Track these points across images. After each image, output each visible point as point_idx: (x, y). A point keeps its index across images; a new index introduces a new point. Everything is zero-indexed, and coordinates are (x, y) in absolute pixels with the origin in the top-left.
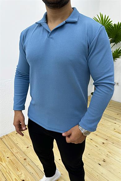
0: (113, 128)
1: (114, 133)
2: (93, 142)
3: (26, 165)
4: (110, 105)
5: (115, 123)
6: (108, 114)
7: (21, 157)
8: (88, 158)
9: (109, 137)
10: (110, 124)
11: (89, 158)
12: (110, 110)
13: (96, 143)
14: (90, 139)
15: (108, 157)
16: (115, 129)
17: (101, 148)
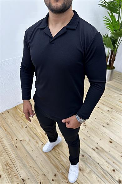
0: (118, 99)
1: (119, 103)
2: (99, 110)
5: (121, 95)
6: (116, 86)
9: (114, 106)
10: (116, 95)
13: (102, 110)
14: (97, 107)
15: (111, 122)
16: (120, 100)
17: (107, 115)
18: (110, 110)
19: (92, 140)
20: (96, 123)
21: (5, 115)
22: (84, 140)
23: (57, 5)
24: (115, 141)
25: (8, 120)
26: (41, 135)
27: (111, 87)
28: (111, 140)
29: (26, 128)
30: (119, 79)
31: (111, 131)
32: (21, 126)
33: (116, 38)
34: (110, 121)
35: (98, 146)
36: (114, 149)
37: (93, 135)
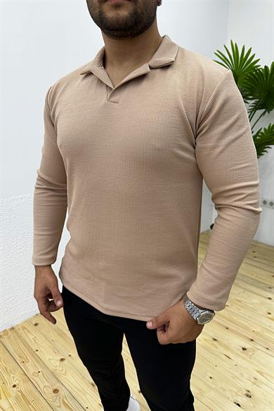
0: (265, 310)
1: (267, 322)
2: (218, 346)
3: (59, 407)
4: (255, 254)
5: (270, 299)
6: (252, 277)
7: (47, 384)
8: (209, 386)
9: (258, 333)
10: (256, 300)
11: (212, 388)
12: (255, 266)
13: (227, 347)
14: (211, 340)
16: (269, 313)
18: (248, 345)
20: (212, 394)
30: (255, 257)
34: (253, 383)
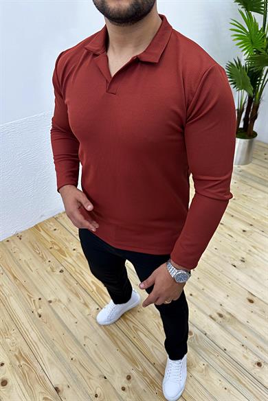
2: (224, 228)
11: (217, 256)
13: (230, 229)
15: (251, 255)
17: (239, 239)
18: (247, 228)
19: (209, 297)
20: (216, 259)
21: (14, 246)
22: (191, 297)
23: (120, 5)
24: (261, 298)
25: (21, 256)
26: (94, 288)
27: (250, 177)
28: (251, 297)
29: (62, 274)
30: (266, 159)
31: (251, 277)
32: (49, 269)
33: (259, 69)
34: (248, 253)
35: (223, 310)
36: (259, 315)
37: (212, 286)
